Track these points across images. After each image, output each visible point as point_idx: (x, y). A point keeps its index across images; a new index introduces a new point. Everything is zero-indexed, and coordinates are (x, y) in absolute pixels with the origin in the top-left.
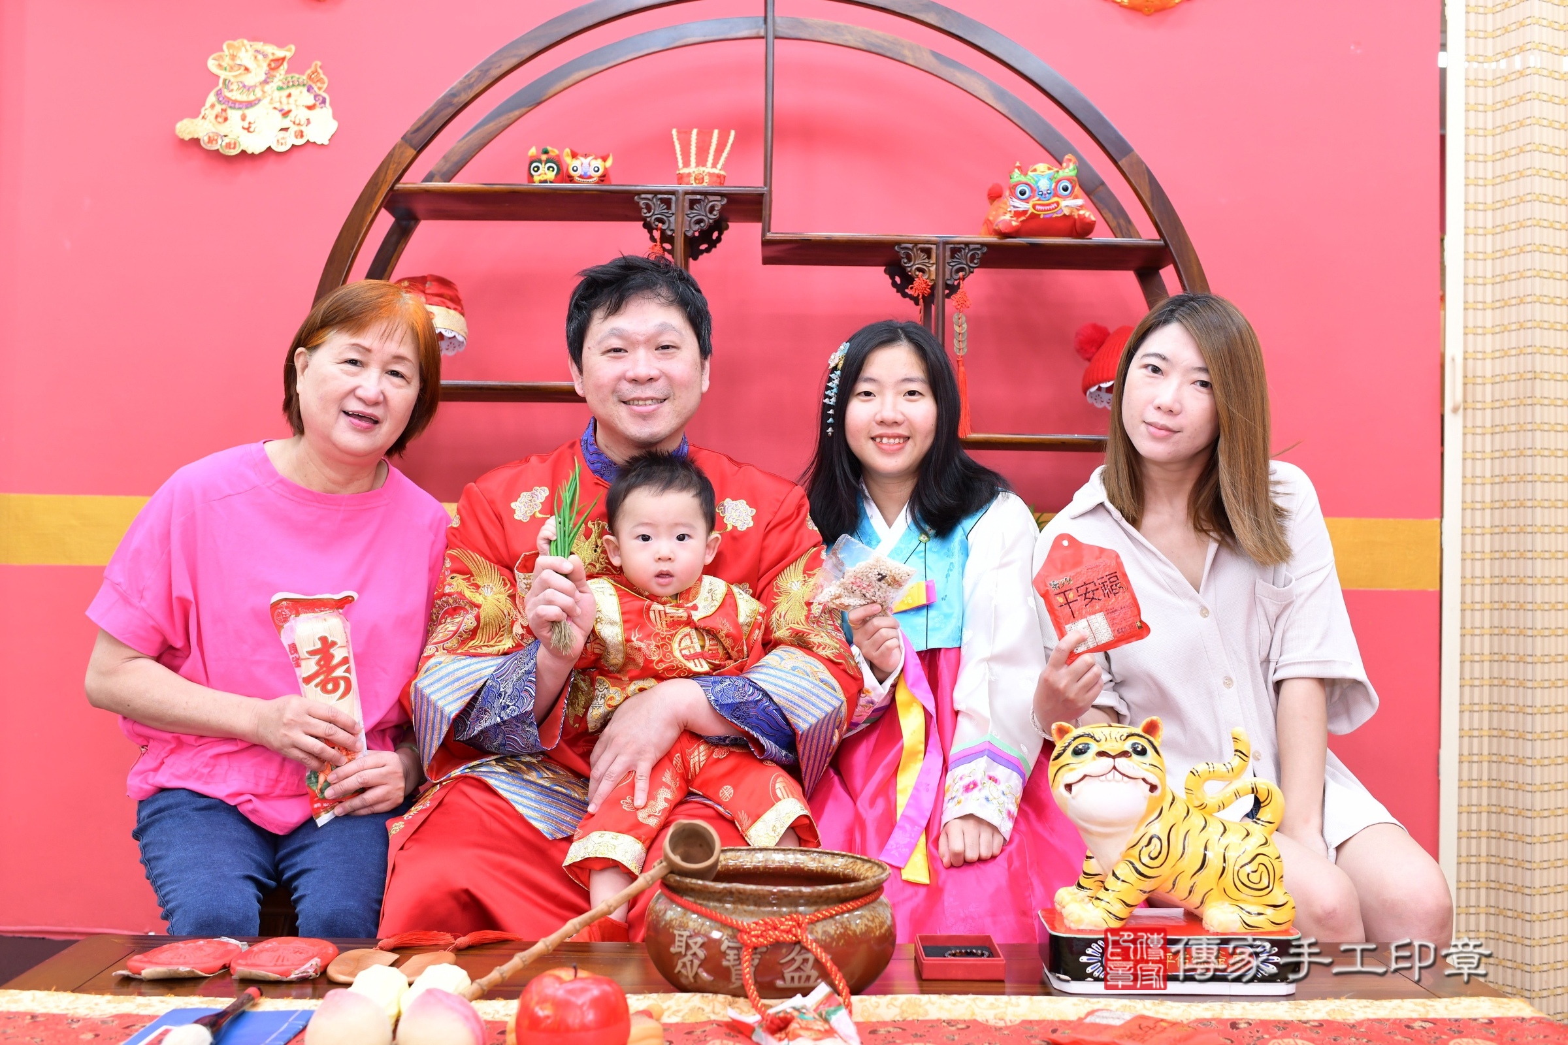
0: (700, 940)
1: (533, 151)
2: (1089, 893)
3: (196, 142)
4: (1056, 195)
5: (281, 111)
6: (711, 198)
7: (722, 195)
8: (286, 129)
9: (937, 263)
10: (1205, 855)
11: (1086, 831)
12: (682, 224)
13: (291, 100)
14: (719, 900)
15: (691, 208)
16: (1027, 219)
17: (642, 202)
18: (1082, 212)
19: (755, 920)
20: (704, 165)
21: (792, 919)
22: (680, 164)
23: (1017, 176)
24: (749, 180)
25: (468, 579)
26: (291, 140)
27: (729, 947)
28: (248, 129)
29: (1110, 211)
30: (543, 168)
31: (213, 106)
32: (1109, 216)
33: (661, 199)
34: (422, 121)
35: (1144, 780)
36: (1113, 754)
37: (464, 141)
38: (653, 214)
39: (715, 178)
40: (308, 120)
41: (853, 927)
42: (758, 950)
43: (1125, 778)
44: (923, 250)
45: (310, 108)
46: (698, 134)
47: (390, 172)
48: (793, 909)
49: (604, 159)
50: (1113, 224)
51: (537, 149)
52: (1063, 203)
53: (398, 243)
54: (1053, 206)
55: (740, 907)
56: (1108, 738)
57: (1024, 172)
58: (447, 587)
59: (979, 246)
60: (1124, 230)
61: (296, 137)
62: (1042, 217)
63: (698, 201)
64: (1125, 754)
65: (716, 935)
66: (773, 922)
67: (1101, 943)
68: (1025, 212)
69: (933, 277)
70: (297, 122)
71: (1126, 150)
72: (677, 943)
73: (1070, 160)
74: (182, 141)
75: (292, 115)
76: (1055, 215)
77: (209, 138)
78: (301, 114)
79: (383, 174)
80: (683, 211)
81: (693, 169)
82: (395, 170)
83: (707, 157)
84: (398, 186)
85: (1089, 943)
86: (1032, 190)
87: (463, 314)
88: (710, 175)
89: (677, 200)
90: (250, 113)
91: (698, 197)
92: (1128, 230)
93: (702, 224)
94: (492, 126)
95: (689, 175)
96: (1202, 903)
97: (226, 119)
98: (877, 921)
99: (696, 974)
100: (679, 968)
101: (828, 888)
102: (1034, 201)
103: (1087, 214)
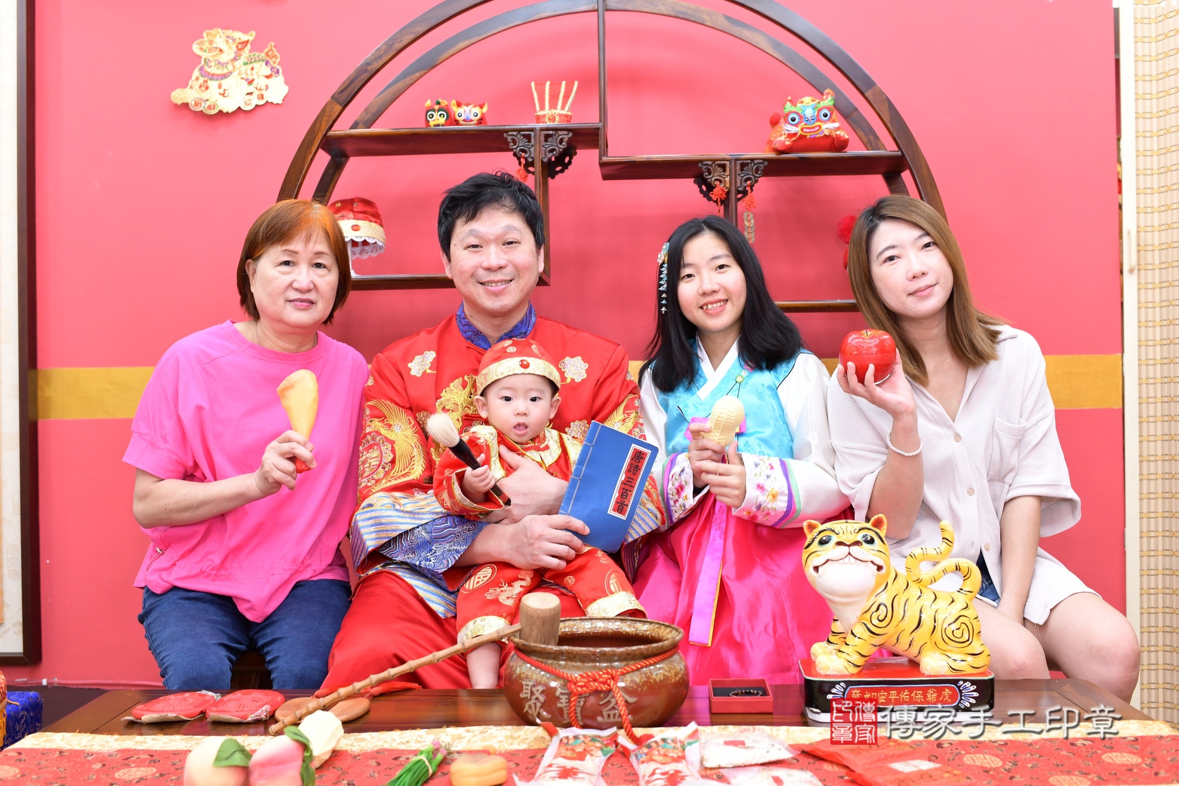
0: (541, 688)
1: (428, 103)
2: (836, 647)
3: (186, 105)
4: (818, 120)
5: (247, 80)
6: (560, 133)
7: (568, 130)
8: (251, 94)
9: (730, 175)
10: (920, 617)
11: (831, 601)
12: (540, 152)
13: (254, 72)
14: (555, 659)
15: (546, 141)
16: (798, 139)
17: (509, 138)
18: (838, 133)
19: (581, 673)
20: (555, 108)
21: (608, 673)
22: (538, 108)
23: (789, 107)
24: (589, 118)
25: (383, 421)
26: (255, 101)
27: (561, 693)
28: (223, 95)
29: (863, 130)
30: (436, 115)
31: (197, 79)
32: (862, 134)
33: (523, 135)
34: (346, 85)
35: (872, 562)
36: (848, 543)
37: (380, 97)
38: (519, 147)
39: (564, 118)
40: (267, 86)
41: (654, 676)
42: (583, 696)
43: (858, 562)
44: (720, 166)
45: (268, 77)
46: (550, 85)
47: (324, 123)
48: (609, 664)
49: (481, 107)
50: (865, 140)
51: (431, 101)
52: (824, 126)
53: (334, 174)
54: (817, 129)
55: (569, 663)
56: (845, 531)
57: (794, 103)
58: (368, 428)
59: (761, 161)
60: (874, 144)
61: (259, 99)
62: (808, 137)
63: (551, 136)
64: (857, 543)
65: (553, 684)
66: (594, 675)
67: (842, 684)
68: (795, 134)
69: (728, 185)
70: (259, 88)
71: (871, 84)
72: (524, 691)
73: (828, 94)
74: (176, 105)
75: (255, 83)
76: (818, 136)
77: (196, 102)
78: (261, 82)
79: (318, 125)
80: (540, 143)
81: (547, 111)
82: (327, 121)
83: (557, 102)
84: (330, 133)
85: (833, 684)
86: (800, 117)
87: (382, 225)
88: (560, 115)
89: (535, 135)
90: (225, 83)
91: (551, 132)
92: (876, 144)
93: (555, 152)
94: (400, 85)
95: (544, 116)
96: (919, 653)
97: (207, 88)
98: (672, 671)
99: (539, 713)
100: (526, 709)
101: (634, 648)
102: (802, 125)
103: (842, 134)
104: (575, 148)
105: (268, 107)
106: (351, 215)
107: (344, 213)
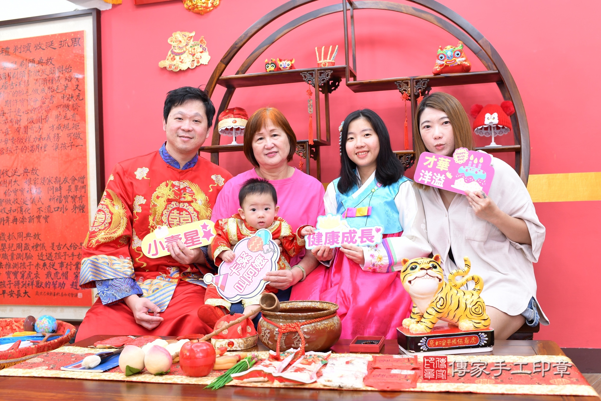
0: (268, 331)
1: (266, 61)
3: (165, 68)
4: (454, 57)
5: (191, 55)
6: (327, 71)
7: (331, 69)
8: (194, 61)
9: (411, 87)
10: (459, 303)
12: (317, 81)
13: (195, 51)
15: (320, 75)
16: (444, 67)
17: (303, 75)
18: (464, 63)
19: (284, 324)
20: (326, 59)
21: (296, 324)
22: (318, 60)
23: (439, 51)
26: (196, 64)
27: (276, 333)
28: (181, 62)
31: (170, 56)
32: (484, 62)
33: (309, 73)
34: (226, 55)
35: (437, 277)
36: (426, 268)
37: (248, 59)
38: (307, 79)
39: (330, 64)
40: (201, 56)
41: (319, 327)
42: (285, 334)
43: (431, 277)
44: (405, 83)
45: (201, 52)
46: (325, 48)
47: (217, 73)
48: (298, 321)
49: (291, 61)
50: (486, 65)
51: (268, 60)
52: (457, 60)
53: (229, 96)
54: (453, 61)
56: (423, 263)
57: (442, 49)
59: (426, 79)
60: (491, 67)
62: (449, 66)
63: (323, 73)
64: (430, 268)
66: (289, 325)
67: (425, 338)
68: (443, 65)
69: (409, 92)
70: (197, 58)
72: (262, 332)
73: (460, 43)
74: (161, 68)
75: (195, 55)
76: (454, 65)
77: (169, 66)
78: (198, 55)
79: (215, 74)
80: (317, 77)
81: (322, 61)
82: (219, 72)
83: (327, 56)
84: (221, 78)
85: (421, 338)
86: (445, 56)
88: (329, 62)
89: (315, 73)
90: (182, 57)
91: (323, 71)
93: (324, 81)
95: (321, 63)
96: (458, 321)
97: (175, 59)
98: (329, 325)
99: (268, 342)
100: (263, 341)
101: (309, 313)
102: (446, 60)
103: (467, 63)
104: (341, 78)
105: (202, 67)
106: (233, 116)
107: (229, 115)
